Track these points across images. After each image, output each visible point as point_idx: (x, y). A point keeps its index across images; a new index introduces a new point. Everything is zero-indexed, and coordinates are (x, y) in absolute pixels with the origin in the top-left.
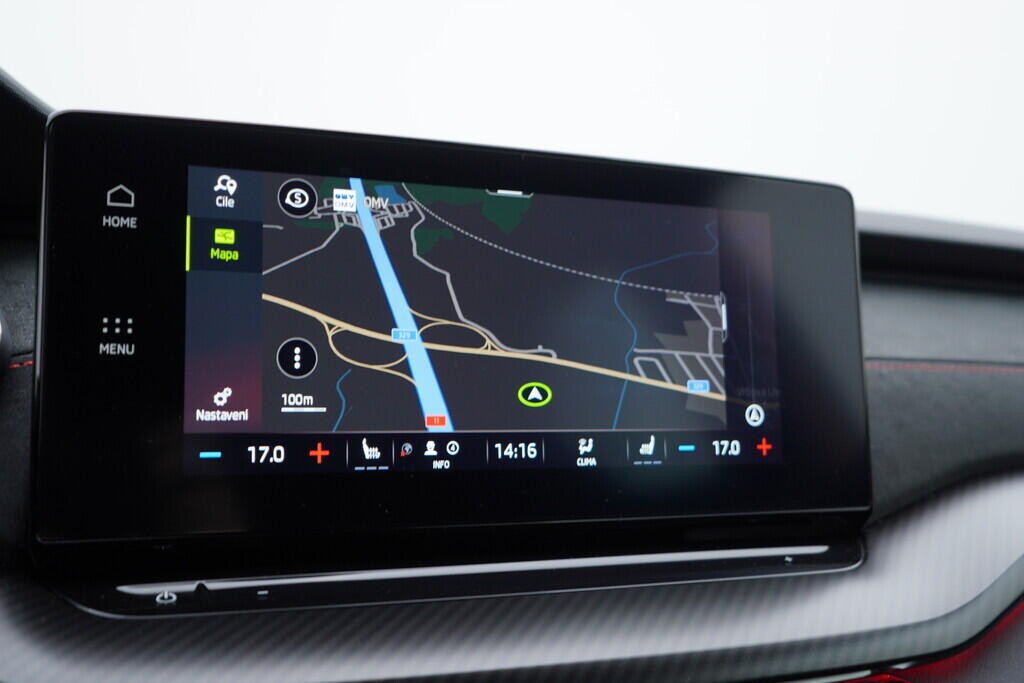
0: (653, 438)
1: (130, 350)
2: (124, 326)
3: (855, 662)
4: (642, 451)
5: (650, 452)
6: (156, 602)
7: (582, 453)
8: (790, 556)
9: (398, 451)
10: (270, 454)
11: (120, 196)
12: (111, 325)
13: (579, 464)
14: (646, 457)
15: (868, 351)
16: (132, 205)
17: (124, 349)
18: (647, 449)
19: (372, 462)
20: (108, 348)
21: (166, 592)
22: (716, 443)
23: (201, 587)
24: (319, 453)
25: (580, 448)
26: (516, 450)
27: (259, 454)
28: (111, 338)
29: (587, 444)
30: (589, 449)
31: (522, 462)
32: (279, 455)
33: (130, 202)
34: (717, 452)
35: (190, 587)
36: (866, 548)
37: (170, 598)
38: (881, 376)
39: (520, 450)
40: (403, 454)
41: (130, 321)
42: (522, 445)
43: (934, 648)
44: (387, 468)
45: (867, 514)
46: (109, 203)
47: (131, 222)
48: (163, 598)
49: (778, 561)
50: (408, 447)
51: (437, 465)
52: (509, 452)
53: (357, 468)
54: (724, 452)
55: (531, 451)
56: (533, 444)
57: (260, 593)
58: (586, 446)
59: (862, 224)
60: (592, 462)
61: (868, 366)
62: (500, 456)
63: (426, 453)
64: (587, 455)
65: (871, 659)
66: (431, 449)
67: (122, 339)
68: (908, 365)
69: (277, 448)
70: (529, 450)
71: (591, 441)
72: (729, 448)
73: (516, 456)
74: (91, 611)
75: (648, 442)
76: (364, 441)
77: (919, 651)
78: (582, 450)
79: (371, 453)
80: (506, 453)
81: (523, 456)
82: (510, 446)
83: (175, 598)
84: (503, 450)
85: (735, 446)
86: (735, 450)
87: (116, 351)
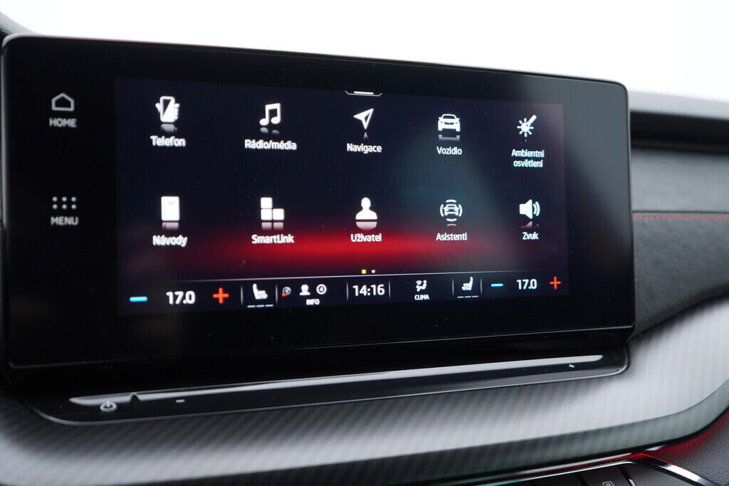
0: (471, 278)
1: (75, 221)
2: (69, 203)
3: (620, 447)
4: (463, 288)
5: (470, 289)
6: (100, 410)
7: (418, 290)
8: (572, 364)
9: (280, 293)
10: (184, 298)
11: (63, 103)
12: (60, 203)
13: (416, 299)
14: (467, 293)
15: (635, 207)
16: (72, 109)
17: (70, 221)
18: (468, 287)
19: (261, 301)
20: (58, 221)
21: (108, 402)
22: (519, 281)
23: (134, 398)
24: (221, 296)
25: (417, 287)
26: (369, 290)
27: (175, 297)
28: (60, 213)
29: (422, 285)
30: (424, 287)
31: (373, 298)
32: (190, 298)
33: (69, 106)
34: (520, 288)
35: (126, 398)
36: (629, 357)
37: (112, 406)
38: (644, 225)
39: (372, 289)
40: (283, 295)
41: (74, 199)
42: (374, 286)
43: (678, 434)
44: (272, 305)
45: (632, 330)
46: (54, 108)
47: (71, 123)
48: (106, 407)
49: (564, 368)
50: (287, 290)
51: (310, 302)
52: (364, 291)
53: (249, 306)
54: (525, 288)
55: (380, 290)
56: (382, 285)
57: (178, 401)
58: (421, 285)
59: (635, 104)
60: (426, 297)
61: (635, 216)
62: (357, 294)
64: (422, 292)
65: (631, 445)
66: (305, 290)
67: (68, 213)
68: (664, 215)
69: (188, 293)
70: (379, 289)
71: (425, 282)
72: (529, 285)
73: (369, 294)
74: (52, 418)
75: (468, 282)
76: (255, 286)
77: (667, 437)
78: (419, 288)
79: (260, 294)
80: (361, 292)
81: (375, 294)
82: (364, 287)
83: (115, 407)
84: (359, 289)
85: (533, 282)
86: (534, 286)
87: (64, 222)
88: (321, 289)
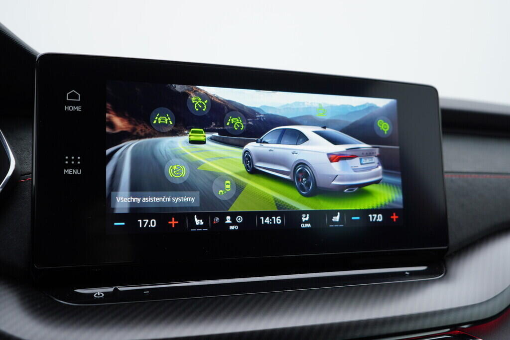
0: (339, 213)
1: (79, 172)
2: (76, 160)
3: (442, 325)
4: (333, 220)
5: (338, 220)
6: (94, 297)
7: (303, 221)
8: (408, 272)
9: (212, 221)
10: (149, 223)
11: (73, 96)
12: (70, 160)
13: (302, 226)
14: (336, 223)
15: (446, 169)
16: (79, 100)
17: (76, 172)
18: (336, 219)
19: (200, 226)
20: (68, 171)
21: (99, 292)
22: (370, 216)
23: (116, 289)
24: (173, 222)
25: (303, 218)
26: (271, 220)
27: (143, 223)
28: (70, 166)
29: (306, 217)
30: (307, 219)
31: (274, 226)
32: (153, 224)
33: (78, 98)
34: (371, 220)
35: (111, 290)
36: (446, 267)
37: (102, 295)
38: (452, 181)
39: (273, 220)
40: (214, 222)
41: (79, 158)
42: (274, 218)
43: (481, 317)
44: (206, 229)
45: (447, 249)
46: (68, 99)
47: (78, 109)
48: (97, 295)
49: (402, 274)
50: (217, 219)
51: (232, 228)
52: (267, 220)
53: (192, 230)
54: (374, 220)
55: (278, 220)
56: (280, 217)
57: (145, 292)
59: (442, 104)
60: (309, 225)
61: (446, 175)
62: (263, 223)
63: (226, 222)
64: (306, 222)
65: (450, 323)
66: (228, 220)
67: (75, 167)
68: (465, 175)
69: (152, 220)
70: (277, 220)
71: (308, 215)
72: (377, 218)
73: (271, 223)
74: (62, 302)
75: (336, 215)
76: (195, 216)
77: (474, 319)
78: (304, 220)
79: (199, 222)
80: (266, 221)
81: (274, 223)
82: (268, 218)
84: (264, 220)
85: (380, 217)
86: (380, 219)
87: (72, 172)
88: (239, 219)
